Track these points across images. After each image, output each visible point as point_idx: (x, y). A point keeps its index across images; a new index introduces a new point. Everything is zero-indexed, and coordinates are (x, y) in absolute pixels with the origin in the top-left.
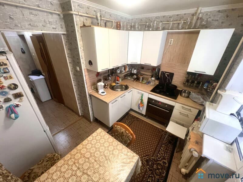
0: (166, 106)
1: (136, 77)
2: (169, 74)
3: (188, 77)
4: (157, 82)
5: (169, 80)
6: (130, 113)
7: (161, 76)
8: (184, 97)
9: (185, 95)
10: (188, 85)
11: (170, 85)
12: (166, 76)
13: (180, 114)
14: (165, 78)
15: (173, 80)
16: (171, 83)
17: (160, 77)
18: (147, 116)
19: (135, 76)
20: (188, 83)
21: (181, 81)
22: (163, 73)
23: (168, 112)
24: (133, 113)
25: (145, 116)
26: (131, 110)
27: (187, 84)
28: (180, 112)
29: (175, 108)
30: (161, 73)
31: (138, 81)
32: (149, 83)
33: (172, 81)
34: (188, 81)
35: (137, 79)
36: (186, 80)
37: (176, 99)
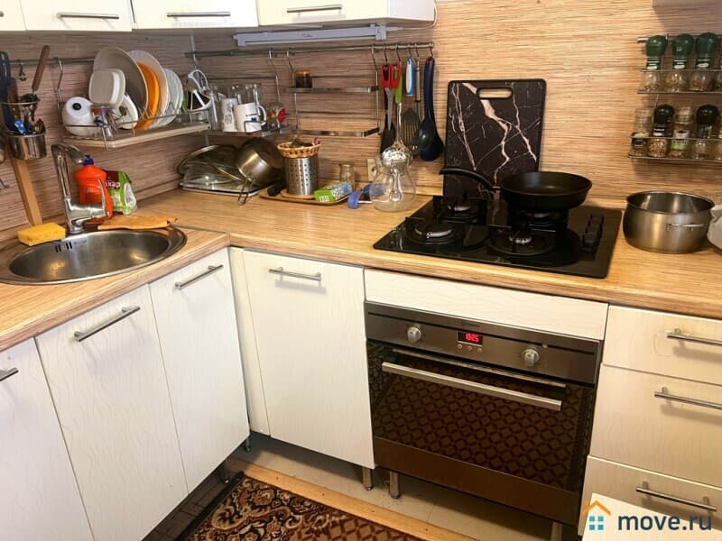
0: (531, 353)
1: (262, 165)
2: (504, 94)
3: (662, 86)
4: (430, 183)
5: (515, 144)
6: (249, 473)
7: (448, 127)
8: (664, 249)
9: (668, 227)
10: (669, 149)
11: (533, 179)
12: (490, 112)
13: (667, 411)
14: (484, 134)
15: (550, 141)
16: (535, 166)
17: (441, 132)
18: (394, 478)
19: (257, 163)
20: (668, 133)
21: (612, 131)
22: (464, 95)
23: (550, 412)
24: (274, 473)
25: (378, 478)
26: (258, 443)
27: (659, 143)
28: (662, 395)
29: (609, 356)
30: (450, 98)
31: (284, 193)
32: (366, 197)
33: (537, 147)
34: (663, 118)
35: (277, 182)
36: (647, 113)
37: (600, 271)
